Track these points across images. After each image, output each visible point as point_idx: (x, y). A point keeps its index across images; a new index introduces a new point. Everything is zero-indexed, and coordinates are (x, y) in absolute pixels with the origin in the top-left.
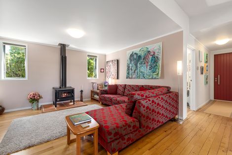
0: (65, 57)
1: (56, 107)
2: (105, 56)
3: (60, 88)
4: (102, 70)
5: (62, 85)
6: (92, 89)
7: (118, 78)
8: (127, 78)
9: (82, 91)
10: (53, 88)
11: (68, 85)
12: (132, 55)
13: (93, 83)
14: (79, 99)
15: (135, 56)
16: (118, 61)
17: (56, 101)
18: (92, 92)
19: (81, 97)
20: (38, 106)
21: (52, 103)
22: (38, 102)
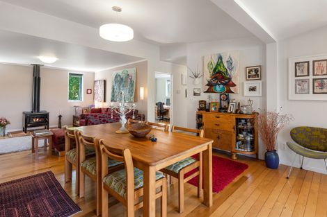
0: (39, 79)
1: (26, 133)
2: (94, 73)
3: (32, 112)
4: (89, 92)
5: (35, 110)
6: (74, 114)
7: (105, 101)
8: (112, 101)
9: (60, 117)
10: (24, 113)
11: (42, 109)
12: (116, 77)
13: (76, 107)
14: (57, 126)
15: (119, 78)
16: (105, 81)
17: (26, 126)
18: (74, 117)
19: (60, 123)
20: (4, 133)
21: (22, 129)
22: (5, 127)
